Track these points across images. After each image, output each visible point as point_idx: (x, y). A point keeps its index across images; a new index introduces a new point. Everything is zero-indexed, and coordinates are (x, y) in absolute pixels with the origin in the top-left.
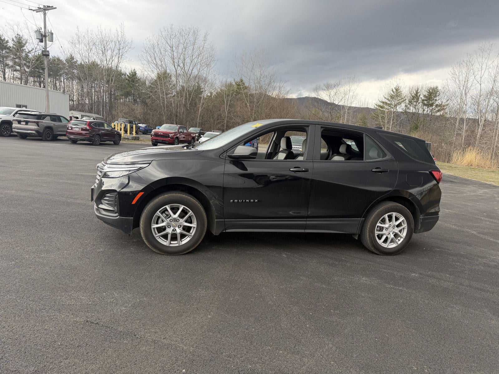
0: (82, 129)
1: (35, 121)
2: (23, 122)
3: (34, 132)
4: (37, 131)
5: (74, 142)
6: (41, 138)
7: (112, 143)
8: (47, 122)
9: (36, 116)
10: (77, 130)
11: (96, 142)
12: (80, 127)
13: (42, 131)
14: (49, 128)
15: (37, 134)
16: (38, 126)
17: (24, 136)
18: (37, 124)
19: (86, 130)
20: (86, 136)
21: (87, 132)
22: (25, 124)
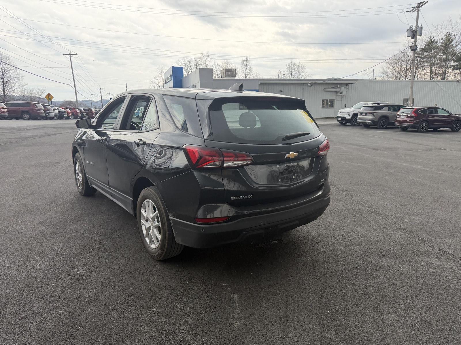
0: (408, 117)
1: (371, 112)
2: (364, 113)
3: (370, 121)
4: (372, 121)
5: (404, 129)
6: (376, 127)
7: (449, 129)
8: (384, 112)
9: (374, 107)
10: (403, 117)
11: (422, 129)
12: (406, 114)
13: (376, 120)
14: (385, 118)
15: (372, 123)
16: (374, 116)
17: (366, 126)
18: (373, 113)
19: (411, 117)
20: (410, 123)
21: (412, 119)
22: (364, 115)
